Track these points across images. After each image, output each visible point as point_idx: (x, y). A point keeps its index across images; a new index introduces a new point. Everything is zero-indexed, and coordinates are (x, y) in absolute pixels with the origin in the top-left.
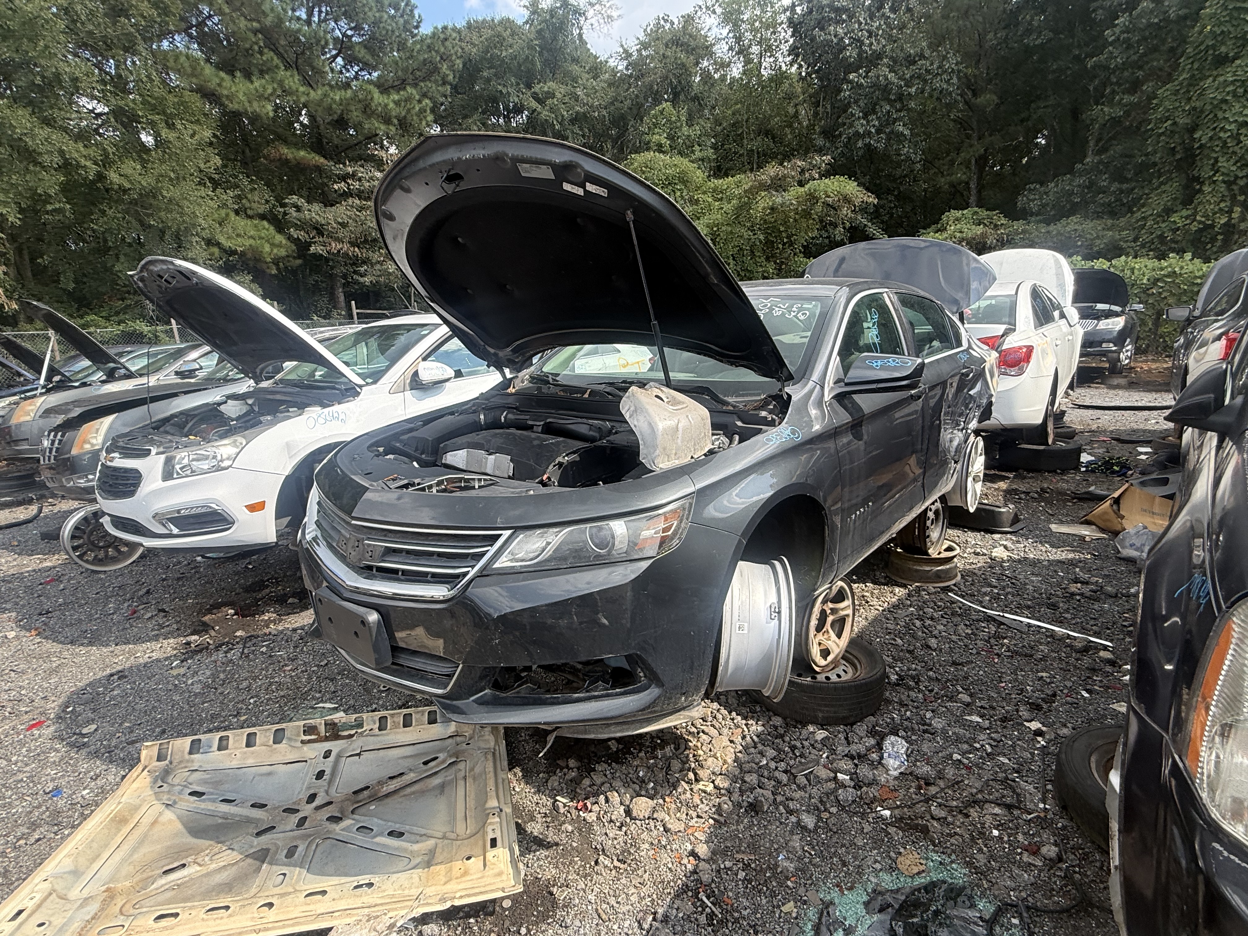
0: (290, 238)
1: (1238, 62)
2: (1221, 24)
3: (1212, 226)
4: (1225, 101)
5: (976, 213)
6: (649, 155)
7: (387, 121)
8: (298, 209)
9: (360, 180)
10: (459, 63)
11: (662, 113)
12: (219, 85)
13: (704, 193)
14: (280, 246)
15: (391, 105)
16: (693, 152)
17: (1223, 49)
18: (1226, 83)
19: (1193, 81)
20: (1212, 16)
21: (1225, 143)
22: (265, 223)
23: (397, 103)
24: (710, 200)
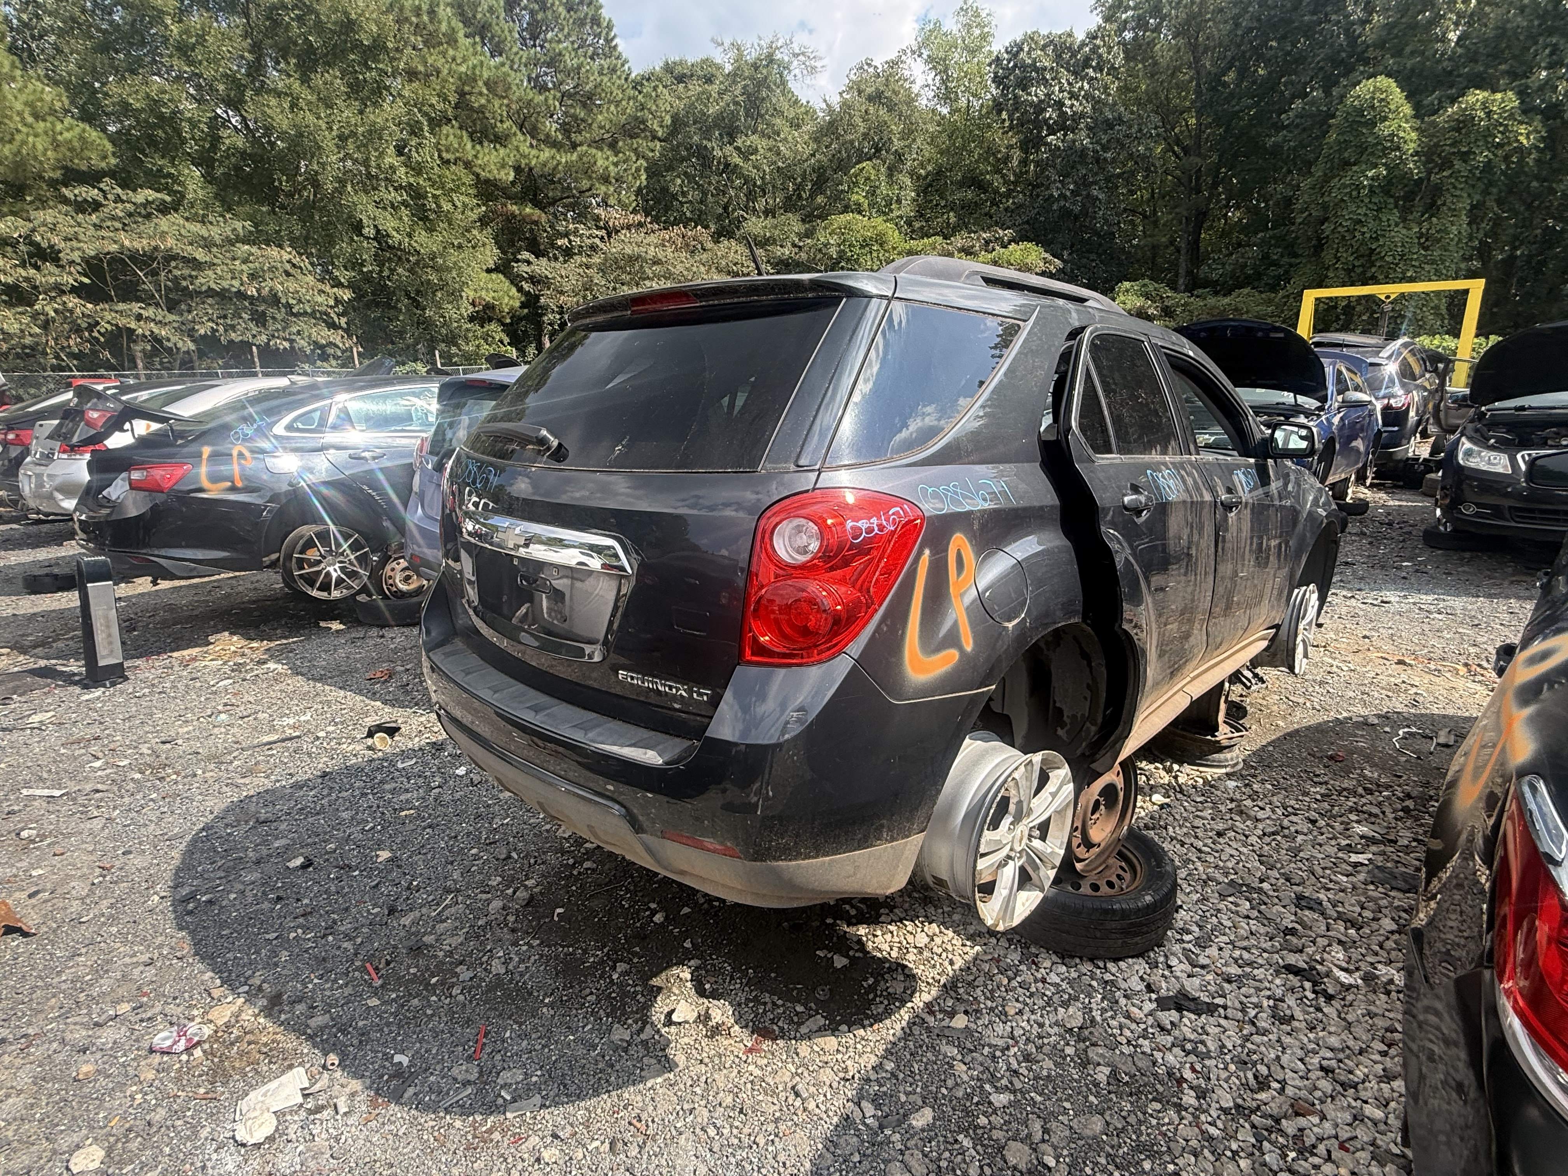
0: (520, 290)
1: (1355, 168)
2: (1343, 134)
3: (1335, 307)
4: (1342, 200)
5: (1144, 285)
6: (849, 216)
7: (606, 180)
8: (529, 263)
9: (581, 236)
10: (668, 120)
11: (862, 172)
12: (476, 156)
14: (514, 297)
15: (611, 168)
16: (891, 211)
17: (1346, 155)
18: (1345, 186)
19: (1327, 179)
20: (1338, 126)
21: (1344, 237)
22: (501, 276)
23: (616, 164)
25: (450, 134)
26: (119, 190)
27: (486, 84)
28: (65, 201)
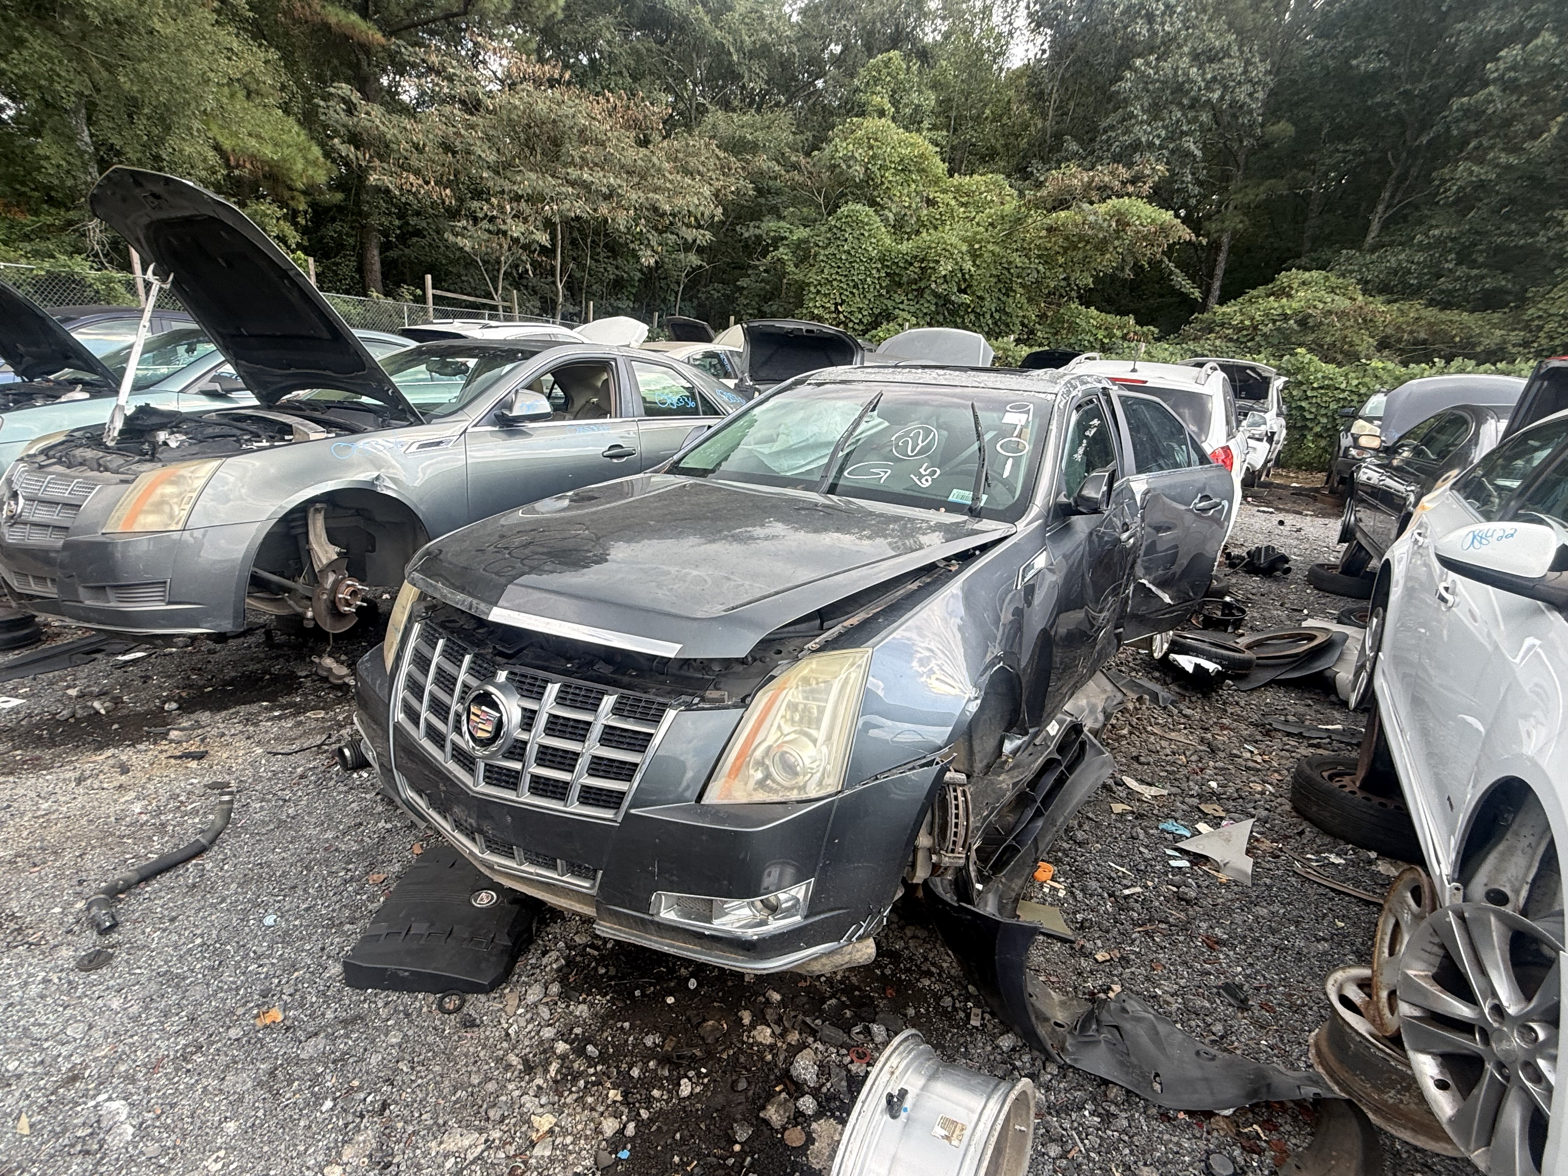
8: (349, 106)
11: (886, 66)
13: (945, 191)
14: (315, 163)
22: (292, 119)
24: (953, 203)
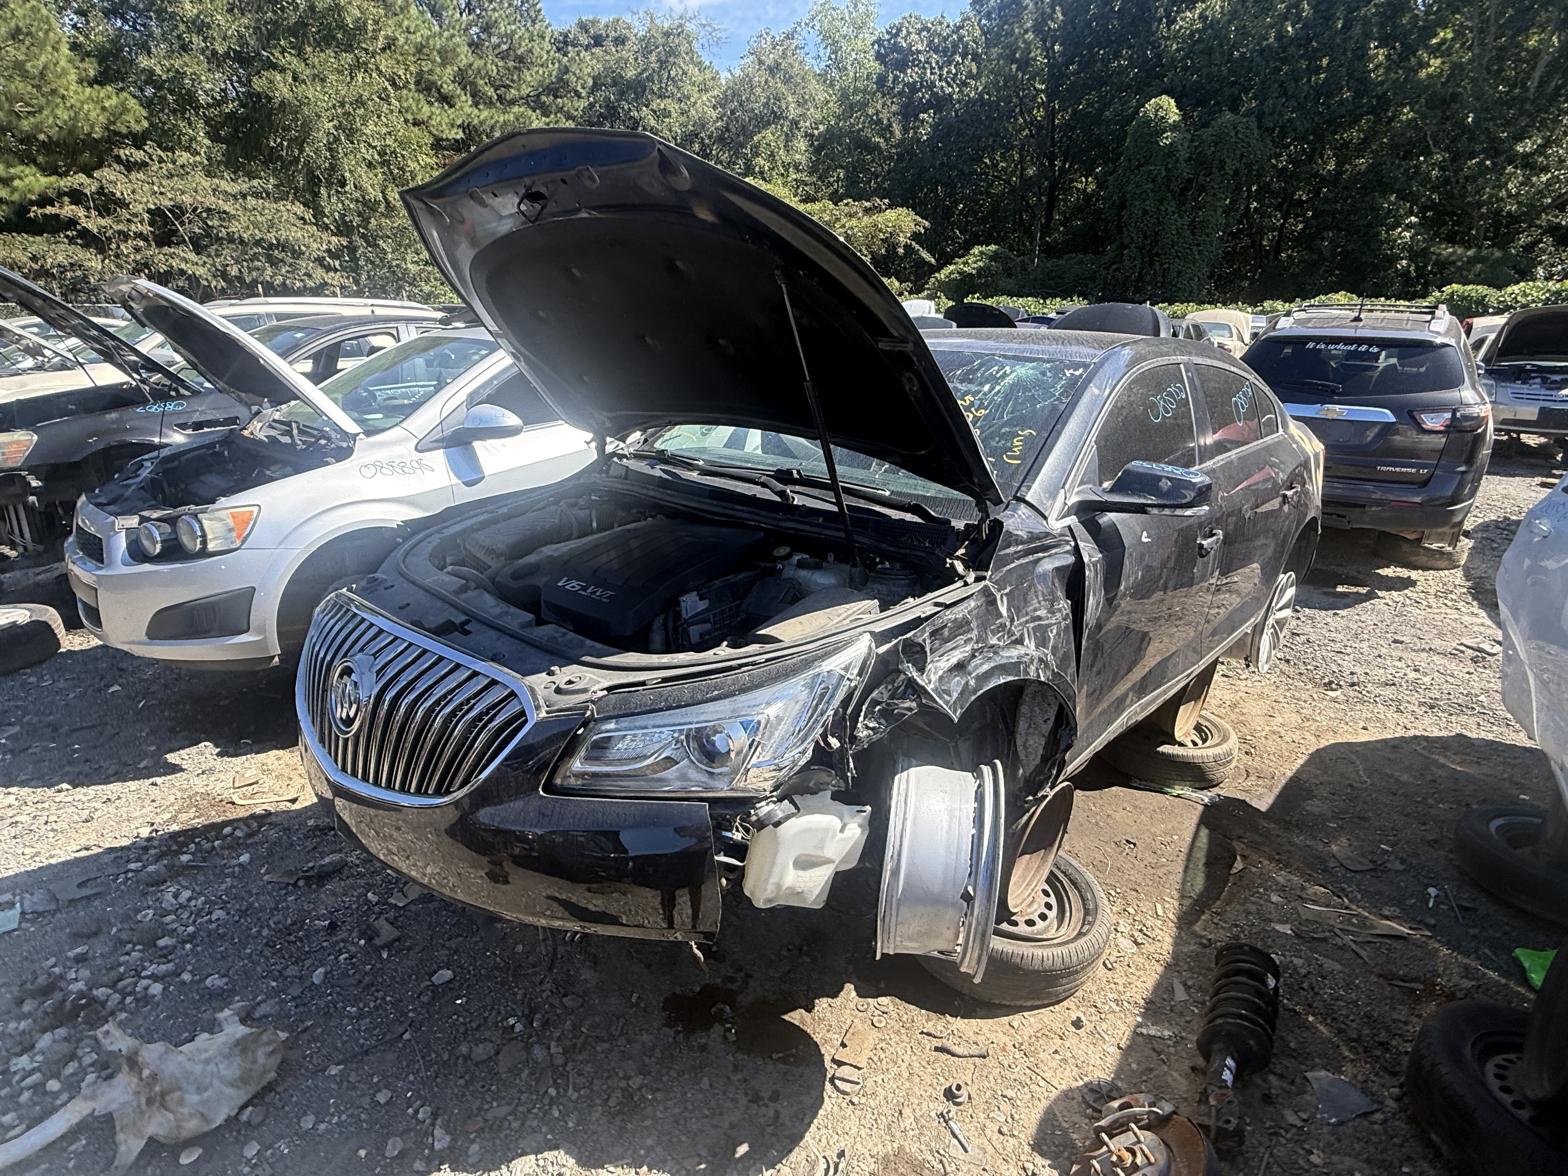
25: (412, 98)
26: (160, 152)
27: (439, 52)
28: (118, 160)
